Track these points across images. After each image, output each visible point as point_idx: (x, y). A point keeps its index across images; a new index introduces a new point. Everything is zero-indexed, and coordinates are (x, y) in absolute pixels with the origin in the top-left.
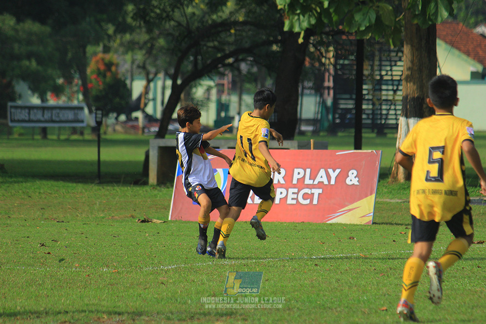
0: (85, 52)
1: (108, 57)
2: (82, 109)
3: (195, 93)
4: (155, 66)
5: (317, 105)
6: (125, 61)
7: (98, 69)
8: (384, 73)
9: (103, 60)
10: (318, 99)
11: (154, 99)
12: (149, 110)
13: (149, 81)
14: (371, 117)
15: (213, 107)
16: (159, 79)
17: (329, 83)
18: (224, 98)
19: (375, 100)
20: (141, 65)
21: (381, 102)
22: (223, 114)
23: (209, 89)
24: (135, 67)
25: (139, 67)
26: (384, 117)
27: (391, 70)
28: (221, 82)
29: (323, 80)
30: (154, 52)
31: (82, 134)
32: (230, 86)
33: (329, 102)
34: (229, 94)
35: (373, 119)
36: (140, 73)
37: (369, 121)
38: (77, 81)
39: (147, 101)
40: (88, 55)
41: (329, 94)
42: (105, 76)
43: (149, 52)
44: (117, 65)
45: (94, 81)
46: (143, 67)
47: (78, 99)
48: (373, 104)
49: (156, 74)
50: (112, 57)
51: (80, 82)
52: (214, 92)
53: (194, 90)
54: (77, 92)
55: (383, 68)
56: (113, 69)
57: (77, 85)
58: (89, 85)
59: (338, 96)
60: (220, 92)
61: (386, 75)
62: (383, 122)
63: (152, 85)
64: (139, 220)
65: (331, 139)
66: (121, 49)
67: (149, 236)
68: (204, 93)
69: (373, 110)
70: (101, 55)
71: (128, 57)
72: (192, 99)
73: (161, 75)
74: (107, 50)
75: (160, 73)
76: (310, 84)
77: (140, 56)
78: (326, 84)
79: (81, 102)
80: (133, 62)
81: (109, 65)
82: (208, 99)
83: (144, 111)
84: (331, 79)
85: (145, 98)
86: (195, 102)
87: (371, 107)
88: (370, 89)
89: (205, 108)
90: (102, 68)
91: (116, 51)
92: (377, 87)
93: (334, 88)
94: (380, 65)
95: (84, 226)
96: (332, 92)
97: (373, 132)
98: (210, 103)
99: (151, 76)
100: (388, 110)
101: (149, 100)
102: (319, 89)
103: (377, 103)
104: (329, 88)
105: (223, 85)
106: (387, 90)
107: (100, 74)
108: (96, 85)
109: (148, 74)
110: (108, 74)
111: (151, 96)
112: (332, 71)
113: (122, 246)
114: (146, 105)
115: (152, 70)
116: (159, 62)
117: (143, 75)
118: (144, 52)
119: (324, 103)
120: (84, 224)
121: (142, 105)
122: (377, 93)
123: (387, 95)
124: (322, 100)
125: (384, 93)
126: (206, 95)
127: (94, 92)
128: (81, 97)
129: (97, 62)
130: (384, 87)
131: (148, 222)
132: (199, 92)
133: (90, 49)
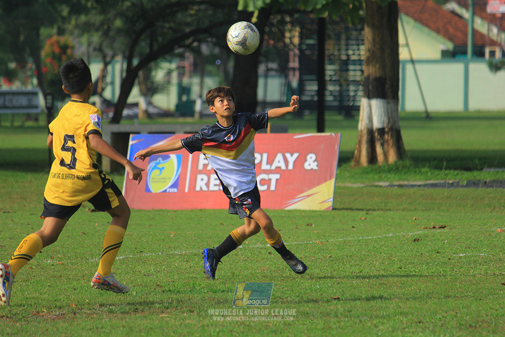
0: (38, 35)
1: (63, 39)
2: (35, 94)
3: (156, 75)
4: (112, 48)
5: (283, 87)
6: (81, 44)
7: (53, 53)
8: (350, 52)
9: (58, 42)
10: (284, 81)
11: (113, 83)
12: (107, 94)
13: (106, 64)
14: (339, 99)
15: (174, 91)
16: (117, 61)
17: (294, 64)
18: (186, 81)
19: (342, 81)
20: (97, 47)
21: (348, 83)
22: (184, 98)
23: (169, 73)
24: (91, 49)
25: (95, 49)
26: (352, 99)
27: (358, 50)
28: (182, 64)
29: (287, 61)
30: (111, 34)
31: (37, 120)
32: (192, 68)
33: (295, 83)
34: (191, 77)
35: (341, 101)
36: (97, 56)
37: (336, 104)
38: (31, 65)
39: (103, 85)
40: (42, 38)
41: (294, 75)
42: (60, 59)
43: (106, 34)
44: (73, 48)
45: (48, 64)
46: (100, 49)
47: (32, 83)
48: (340, 85)
49: (113, 57)
50: (67, 39)
51: (34, 67)
52: (175, 75)
53: (153, 73)
54: (31, 77)
55: (350, 47)
56: (69, 52)
57: (31, 69)
58: (43, 69)
59: (305, 77)
60: (181, 75)
61: (354, 54)
62: (351, 104)
63: (109, 68)
64: (89, 209)
65: (297, 122)
66: (76, 32)
67: (99, 225)
68: (165, 76)
69: (340, 92)
70: (55, 38)
71: (84, 39)
72: (152, 83)
73: (119, 58)
74: (61, 32)
75: (117, 55)
76: (274, 65)
77: (96, 38)
78: (291, 65)
79: (36, 86)
80: (89, 44)
81: (64, 48)
82: (169, 82)
83: (101, 95)
84: (297, 60)
85: (103, 82)
86: (155, 86)
87: (337, 88)
88: (337, 70)
89: (166, 92)
90: (57, 50)
91: (72, 33)
92: (344, 68)
93: (300, 69)
94: (347, 45)
95: (32, 216)
96: (297, 73)
97: (340, 113)
98: (171, 86)
99: (108, 59)
100: (356, 91)
101: (107, 84)
102: (283, 70)
103: (344, 83)
104: (294, 69)
105: (184, 67)
106: (355, 70)
107: (56, 58)
108: (52, 68)
109: (104, 57)
110: (64, 58)
111: (109, 79)
112: (297, 52)
113: (68, 237)
114: (103, 89)
115: (109, 52)
116: (117, 45)
117: (100, 58)
118: (100, 34)
119: (288, 85)
120: (31, 215)
121: (99, 89)
122: (344, 74)
123: (355, 76)
124: (287, 82)
125: (351, 73)
126: (167, 78)
127: (49, 77)
128: (35, 81)
129: (52, 45)
130: (351, 67)
132: (159, 75)
133: (44, 31)
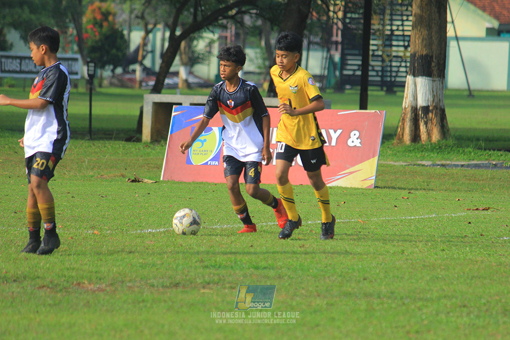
0: (80, 1)
1: (105, 6)
2: (76, 60)
3: (196, 46)
4: (155, 16)
5: (324, 61)
6: (123, 11)
7: (95, 19)
8: (394, 28)
9: (100, 9)
10: (325, 54)
11: (153, 52)
12: (148, 62)
13: (147, 32)
14: (380, 74)
15: (215, 61)
16: (159, 29)
17: (337, 37)
19: (385, 56)
20: (140, 14)
21: (391, 58)
23: (210, 44)
24: (133, 17)
25: (137, 17)
26: (394, 74)
27: (402, 25)
28: (224, 34)
29: (331, 35)
30: (154, 2)
31: (76, 86)
32: (233, 38)
33: (337, 57)
35: (382, 76)
36: (138, 24)
37: (378, 79)
38: (72, 30)
39: (145, 54)
40: (84, 3)
41: (336, 49)
42: (101, 26)
43: (149, 1)
44: (114, 15)
45: (90, 31)
46: (142, 17)
47: (72, 49)
48: (383, 61)
49: (155, 25)
50: (109, 5)
51: (75, 32)
52: (216, 45)
53: (195, 43)
54: (72, 42)
55: (394, 22)
56: (111, 18)
57: (71, 35)
58: (84, 35)
59: (346, 52)
61: (397, 30)
62: (393, 79)
63: (151, 36)
64: (129, 179)
65: (337, 96)
67: (138, 196)
68: (206, 46)
69: (383, 67)
70: (97, 4)
71: (126, 6)
72: (193, 52)
73: (161, 26)
75: (159, 24)
76: (317, 40)
77: (138, 5)
78: (334, 39)
79: (76, 53)
80: (131, 12)
81: (106, 14)
82: (210, 52)
83: (142, 64)
84: (340, 33)
85: (144, 50)
86: (196, 55)
87: (380, 63)
88: (380, 45)
89: (207, 62)
90: (99, 17)
92: (388, 43)
93: (342, 43)
94: (391, 20)
95: (72, 185)
96: (340, 47)
97: (382, 90)
98: (211, 56)
99: (150, 27)
100: (399, 67)
101: (147, 52)
102: (326, 44)
103: (387, 59)
104: (336, 43)
106: (398, 46)
107: (97, 24)
108: (92, 35)
109: (146, 24)
110: (105, 24)
111: (149, 48)
112: (340, 25)
113: (109, 207)
114: (144, 57)
115: (152, 20)
116: (159, 12)
117: (142, 25)
118: (143, 1)
119: (331, 59)
120: (71, 183)
121: (140, 58)
122: (388, 49)
123: (397, 51)
124: (329, 56)
125: (394, 49)
126: (208, 48)
127: (90, 43)
128: (76, 48)
129: (93, 11)
130: (395, 43)
131: (139, 182)
132: (200, 45)
